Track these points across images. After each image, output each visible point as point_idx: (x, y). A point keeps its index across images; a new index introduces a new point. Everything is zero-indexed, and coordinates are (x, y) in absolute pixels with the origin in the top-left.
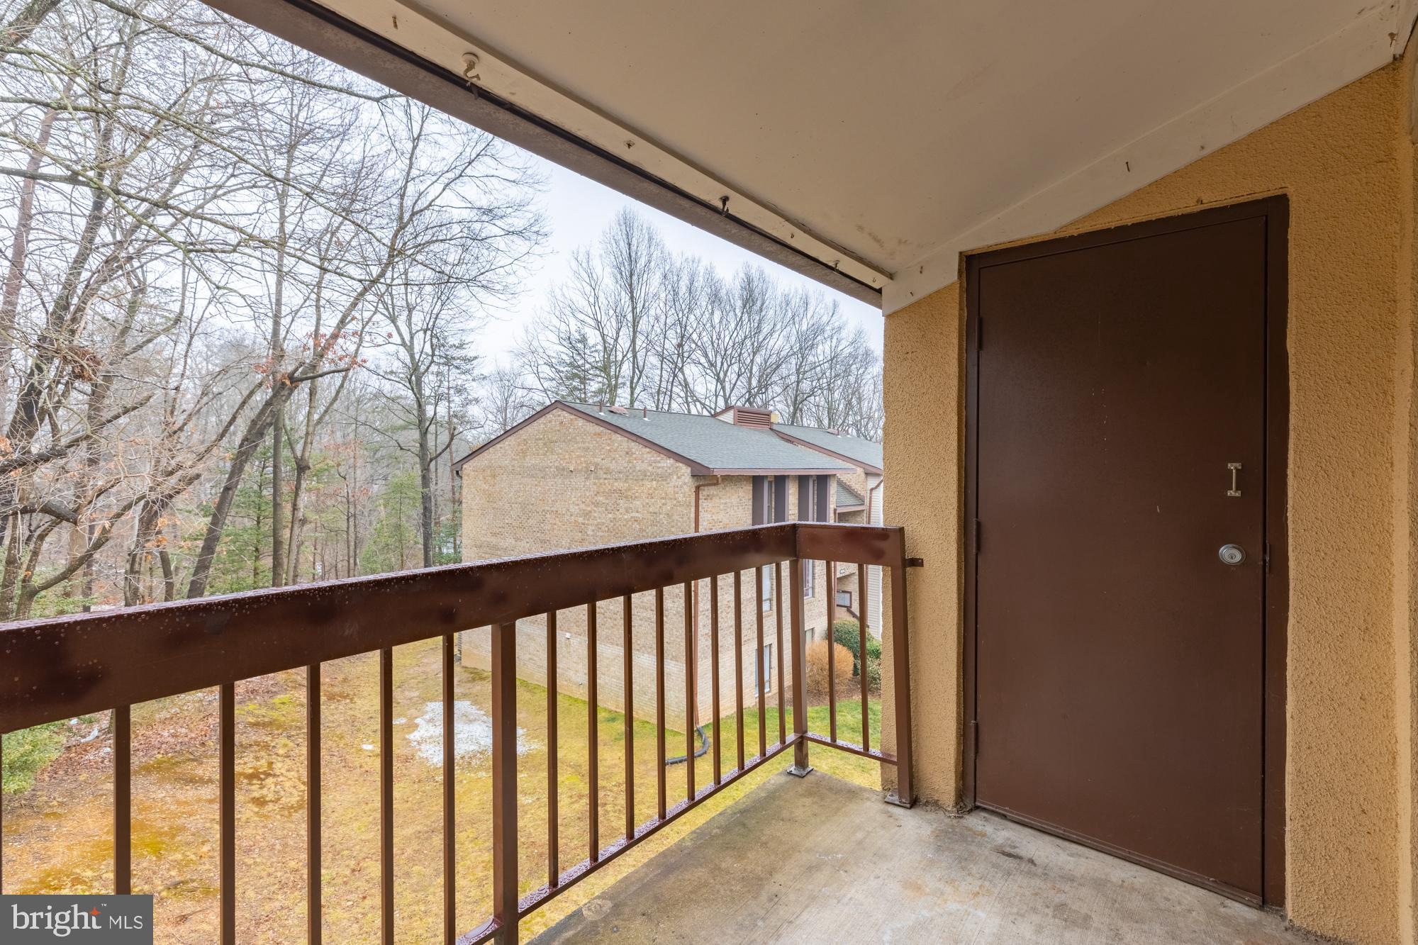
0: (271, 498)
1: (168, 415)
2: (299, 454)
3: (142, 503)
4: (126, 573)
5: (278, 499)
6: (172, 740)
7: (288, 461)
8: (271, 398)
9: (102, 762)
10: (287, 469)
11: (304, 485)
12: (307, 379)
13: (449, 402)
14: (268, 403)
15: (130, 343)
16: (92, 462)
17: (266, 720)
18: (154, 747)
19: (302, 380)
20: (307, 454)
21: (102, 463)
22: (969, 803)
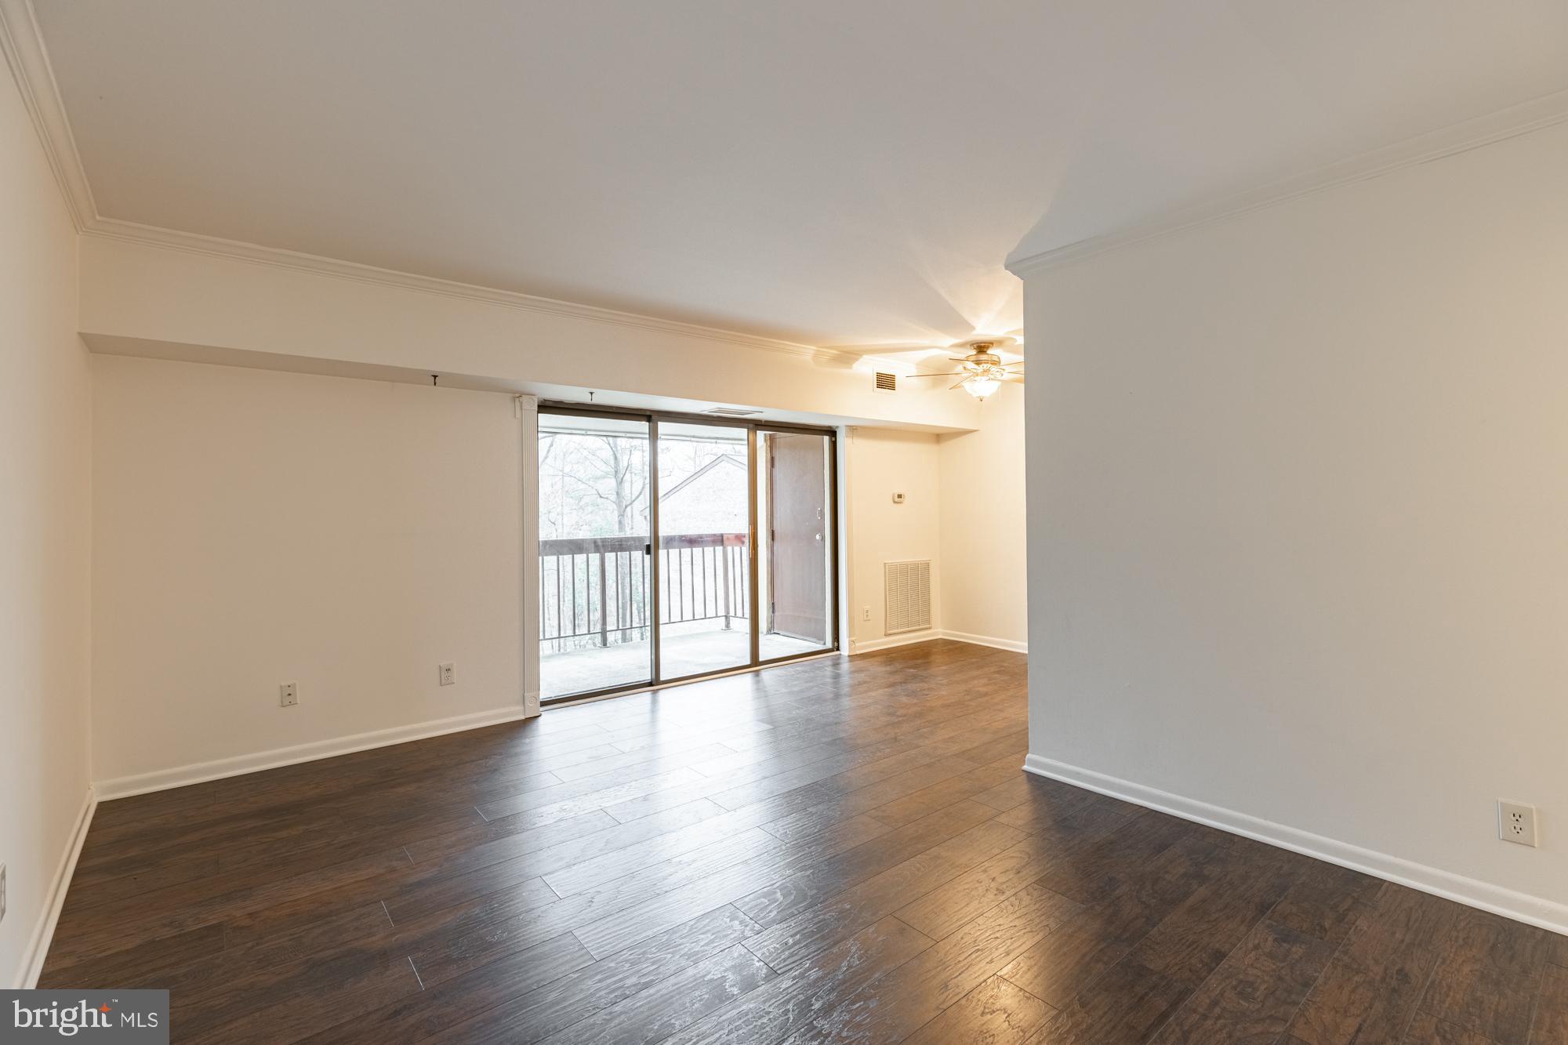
22: (772, 631)
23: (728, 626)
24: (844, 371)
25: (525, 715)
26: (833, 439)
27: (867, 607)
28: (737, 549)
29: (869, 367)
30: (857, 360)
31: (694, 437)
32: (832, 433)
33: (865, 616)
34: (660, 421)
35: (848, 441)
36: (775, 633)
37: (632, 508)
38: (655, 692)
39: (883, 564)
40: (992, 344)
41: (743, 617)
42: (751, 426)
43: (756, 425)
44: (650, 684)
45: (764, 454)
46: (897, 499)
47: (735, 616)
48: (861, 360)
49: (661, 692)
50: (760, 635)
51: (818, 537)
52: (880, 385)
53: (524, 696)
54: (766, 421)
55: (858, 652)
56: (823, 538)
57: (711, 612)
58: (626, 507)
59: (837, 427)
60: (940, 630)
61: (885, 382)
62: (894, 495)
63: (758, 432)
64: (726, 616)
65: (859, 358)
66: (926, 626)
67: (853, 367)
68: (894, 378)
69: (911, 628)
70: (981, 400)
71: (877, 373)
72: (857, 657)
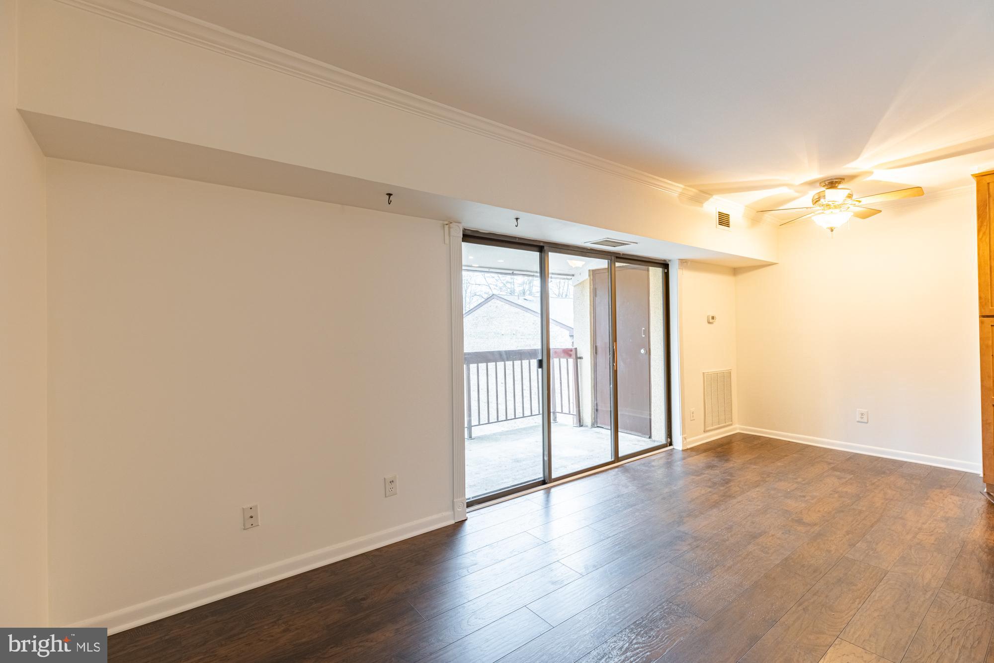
22: (596, 426)
23: (555, 419)
25: (454, 519)
26: (666, 271)
27: (693, 409)
28: (564, 361)
29: (715, 205)
30: (707, 199)
32: (667, 265)
33: (692, 416)
34: (550, 252)
35: (680, 272)
36: (598, 427)
38: (548, 490)
39: (702, 374)
40: (844, 179)
42: (613, 258)
43: (617, 257)
44: (544, 482)
45: (588, 286)
46: (711, 321)
47: (562, 412)
49: (553, 490)
51: (642, 351)
52: (721, 223)
53: (453, 502)
54: (624, 255)
55: (689, 447)
56: (649, 352)
59: (670, 261)
60: (737, 426)
61: (724, 220)
62: (708, 317)
65: (710, 198)
66: (730, 423)
67: (704, 205)
68: (730, 216)
69: (720, 426)
70: (832, 231)
71: (719, 212)
72: (689, 451)
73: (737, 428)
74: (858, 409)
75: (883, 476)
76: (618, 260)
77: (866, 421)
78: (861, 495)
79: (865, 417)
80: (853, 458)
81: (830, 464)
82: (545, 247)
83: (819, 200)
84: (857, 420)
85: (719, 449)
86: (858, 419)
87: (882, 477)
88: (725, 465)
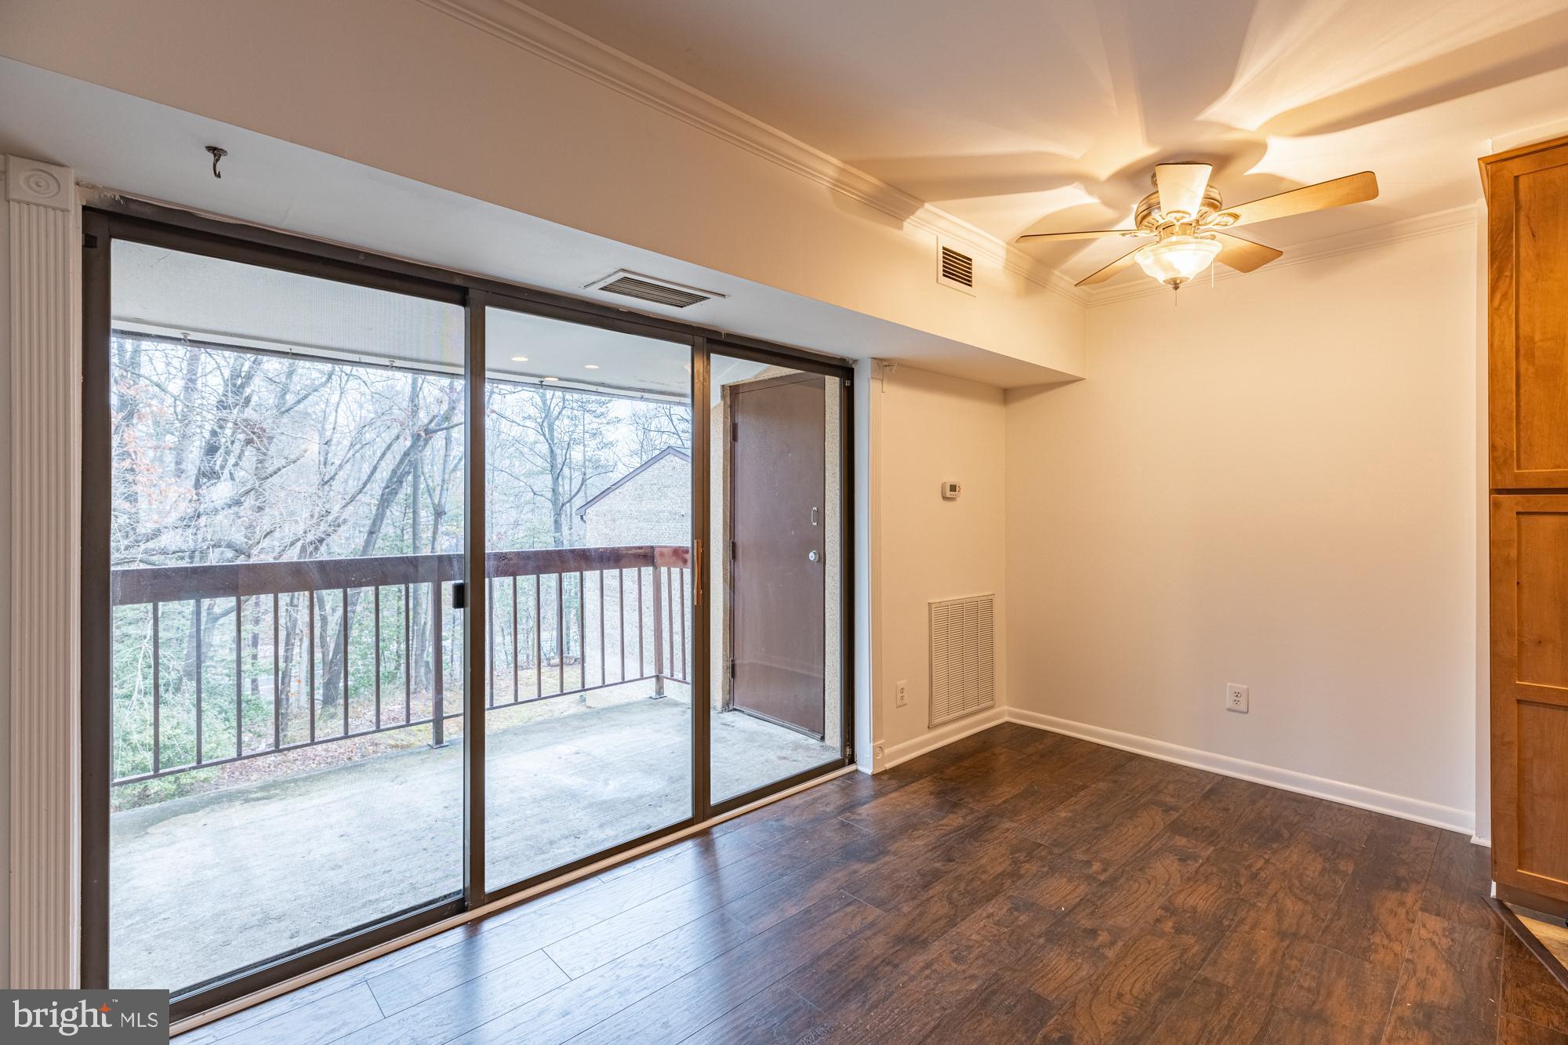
0: (411, 541)
1: (322, 466)
2: (436, 502)
3: (299, 544)
4: (287, 605)
5: (417, 542)
6: (324, 753)
7: (427, 507)
8: (409, 449)
9: (269, 767)
10: (426, 516)
11: (442, 529)
12: (442, 430)
13: (585, 446)
14: (406, 454)
15: (290, 399)
16: (260, 509)
17: (405, 743)
18: (310, 758)
19: (435, 431)
20: (443, 500)
21: (267, 510)
22: (731, 707)
23: (660, 691)
24: (891, 231)
26: (848, 383)
27: (901, 683)
28: (675, 571)
29: (931, 227)
30: (911, 211)
31: (603, 385)
32: (845, 370)
33: (899, 697)
35: (875, 386)
36: (735, 710)
37: (571, 506)
38: (474, 925)
39: (926, 607)
41: (684, 681)
42: (699, 340)
43: (710, 341)
44: (460, 907)
45: (721, 419)
46: (949, 494)
47: (672, 678)
48: (920, 213)
49: (487, 925)
50: (712, 713)
51: (812, 556)
52: (948, 273)
54: (729, 335)
55: (889, 765)
56: (822, 559)
57: (632, 671)
58: (563, 505)
59: (855, 361)
60: (1004, 708)
61: (956, 269)
62: (943, 485)
63: (712, 355)
64: (657, 677)
65: (918, 208)
66: (990, 703)
67: (905, 224)
68: (973, 262)
69: (967, 711)
70: (1176, 288)
71: (944, 248)
72: (885, 777)
73: (1004, 712)
74: (1228, 684)
75: (1275, 846)
76: (716, 347)
77: (1245, 710)
78: (1226, 923)
79: (1243, 700)
80: (1219, 788)
81: (1168, 809)
82: (471, 291)
83: (1149, 214)
84: (1228, 707)
85: (950, 771)
86: (1229, 704)
87: (1275, 852)
88: (944, 822)
